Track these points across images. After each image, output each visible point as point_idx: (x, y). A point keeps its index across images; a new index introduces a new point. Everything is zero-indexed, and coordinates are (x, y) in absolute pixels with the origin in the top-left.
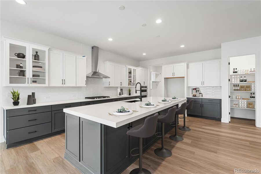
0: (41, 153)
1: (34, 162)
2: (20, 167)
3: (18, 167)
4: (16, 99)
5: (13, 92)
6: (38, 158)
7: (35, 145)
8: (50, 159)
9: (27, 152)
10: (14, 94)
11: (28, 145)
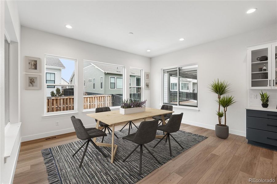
0: (271, 163)
1: (257, 164)
2: (244, 160)
3: (243, 158)
4: (265, 101)
5: (262, 94)
6: (263, 164)
7: (273, 153)
8: (273, 173)
9: (260, 154)
10: (263, 96)
11: (266, 150)
